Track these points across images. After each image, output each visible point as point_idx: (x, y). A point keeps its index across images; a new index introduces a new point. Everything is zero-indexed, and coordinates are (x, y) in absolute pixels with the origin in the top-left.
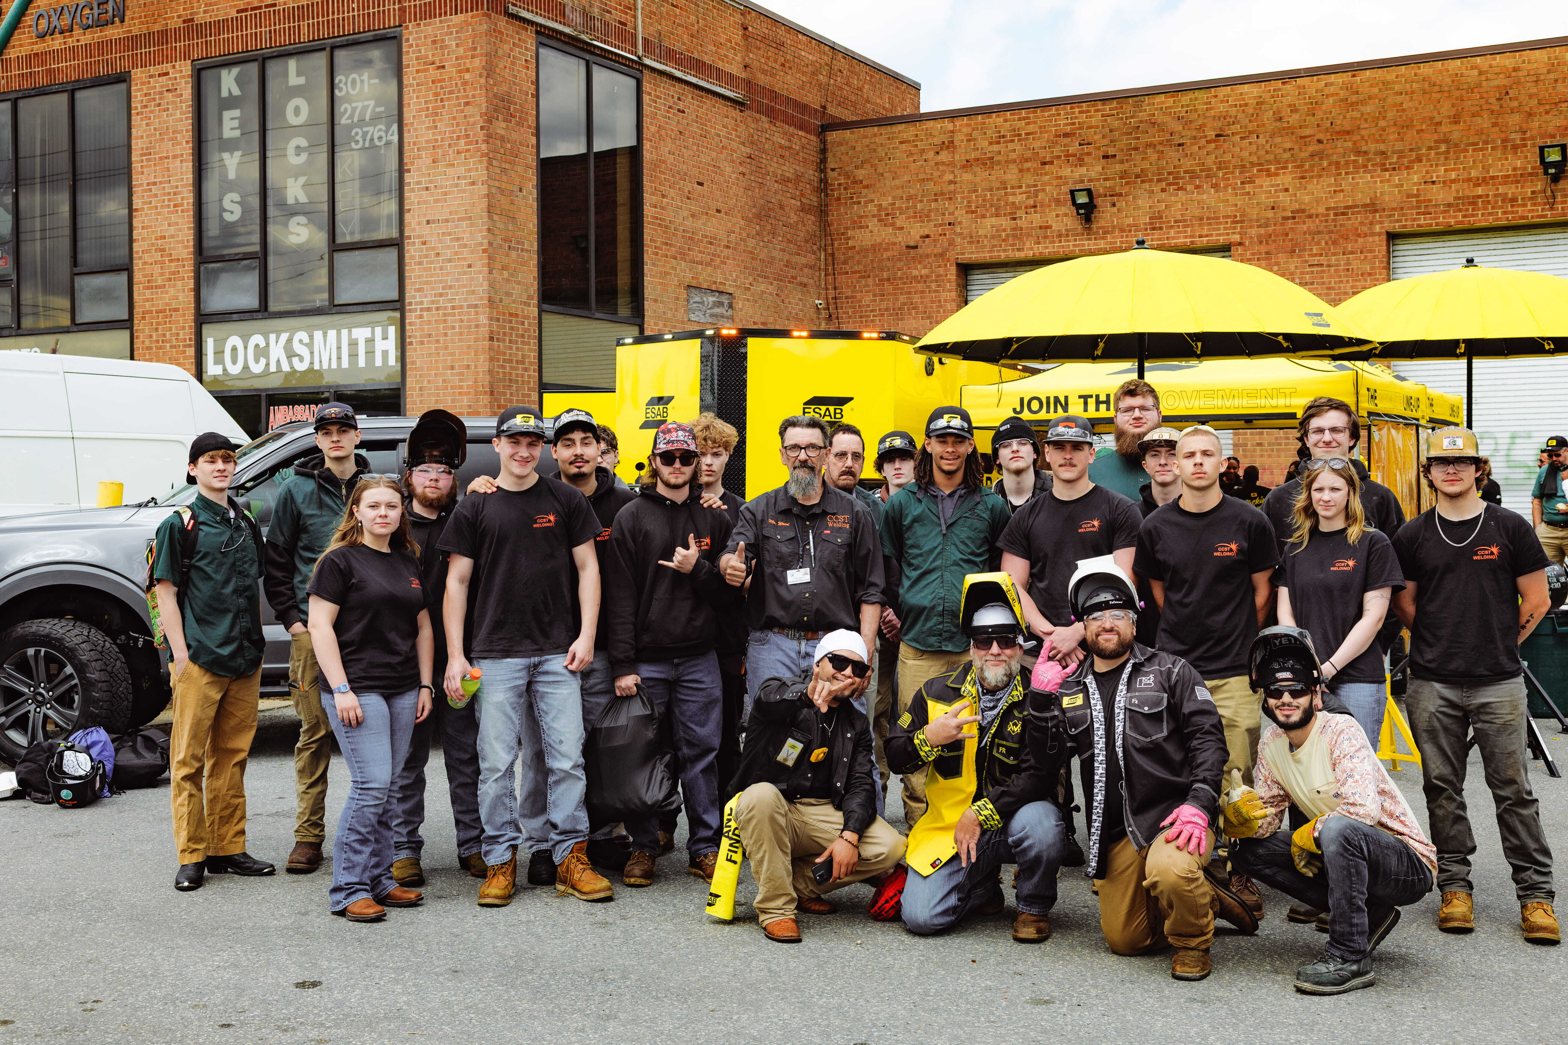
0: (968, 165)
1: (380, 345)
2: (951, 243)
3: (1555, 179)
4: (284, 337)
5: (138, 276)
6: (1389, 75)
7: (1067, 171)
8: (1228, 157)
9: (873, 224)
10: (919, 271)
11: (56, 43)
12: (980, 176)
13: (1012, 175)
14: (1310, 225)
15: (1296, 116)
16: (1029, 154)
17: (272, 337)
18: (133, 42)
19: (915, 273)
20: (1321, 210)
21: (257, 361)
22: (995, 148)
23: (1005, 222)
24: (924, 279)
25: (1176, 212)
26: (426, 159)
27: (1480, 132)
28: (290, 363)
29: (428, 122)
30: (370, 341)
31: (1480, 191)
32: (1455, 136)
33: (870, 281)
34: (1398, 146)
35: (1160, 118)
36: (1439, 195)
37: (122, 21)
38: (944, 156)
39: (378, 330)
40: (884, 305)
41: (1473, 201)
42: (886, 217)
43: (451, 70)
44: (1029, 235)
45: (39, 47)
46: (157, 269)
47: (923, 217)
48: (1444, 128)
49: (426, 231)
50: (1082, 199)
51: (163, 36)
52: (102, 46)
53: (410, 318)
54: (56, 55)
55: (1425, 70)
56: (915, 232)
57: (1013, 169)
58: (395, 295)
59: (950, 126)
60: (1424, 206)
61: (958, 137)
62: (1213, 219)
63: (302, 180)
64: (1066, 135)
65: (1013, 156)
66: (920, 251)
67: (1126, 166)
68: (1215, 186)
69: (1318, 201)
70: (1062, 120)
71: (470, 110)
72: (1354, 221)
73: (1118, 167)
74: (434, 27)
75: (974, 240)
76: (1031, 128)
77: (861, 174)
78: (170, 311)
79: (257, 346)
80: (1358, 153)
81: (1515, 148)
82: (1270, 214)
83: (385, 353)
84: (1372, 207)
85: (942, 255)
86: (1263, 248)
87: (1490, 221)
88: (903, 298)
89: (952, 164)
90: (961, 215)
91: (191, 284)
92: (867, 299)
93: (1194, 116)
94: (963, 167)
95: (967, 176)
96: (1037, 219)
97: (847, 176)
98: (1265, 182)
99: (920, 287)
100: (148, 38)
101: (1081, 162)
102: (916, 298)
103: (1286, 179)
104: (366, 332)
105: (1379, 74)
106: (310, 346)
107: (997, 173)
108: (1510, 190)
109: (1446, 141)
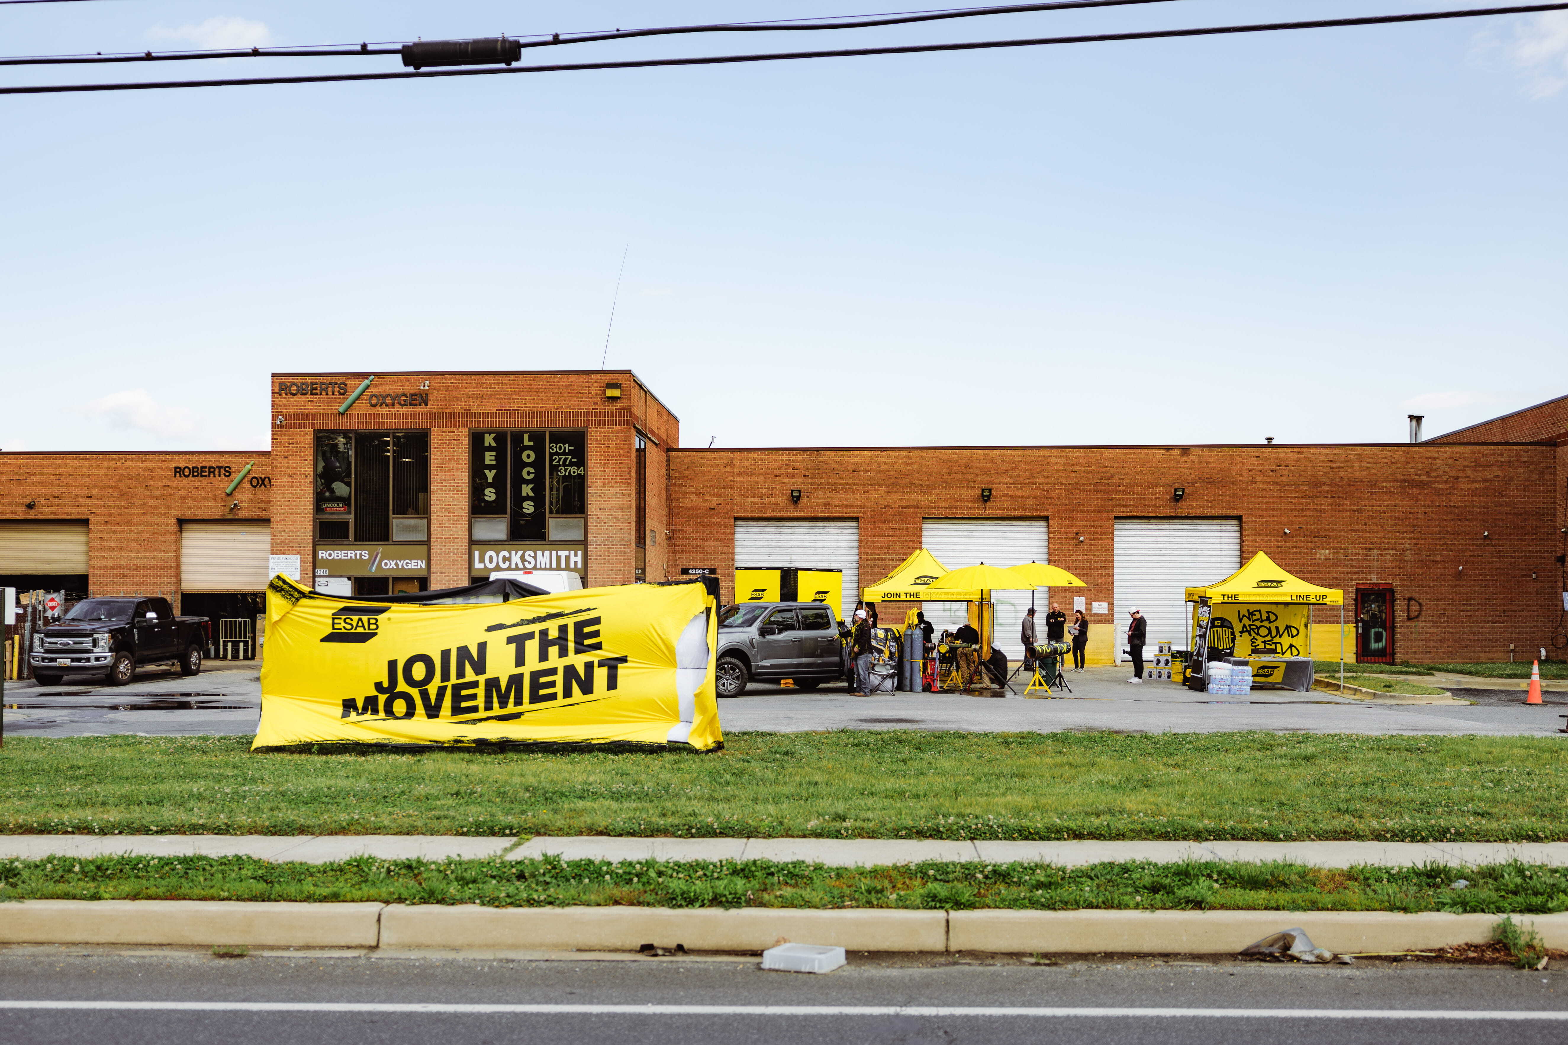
0: (740, 474)
1: (573, 559)
2: (732, 508)
3: (986, 501)
4: (520, 553)
5: (433, 521)
6: (924, 453)
7: (786, 481)
8: (858, 481)
9: (692, 496)
10: (716, 520)
11: (384, 410)
12: (746, 479)
13: (761, 480)
14: (891, 512)
15: (886, 467)
16: (769, 471)
17: (513, 553)
18: (433, 415)
19: (714, 520)
20: (896, 506)
21: (504, 562)
22: (753, 467)
23: (758, 501)
24: (719, 524)
25: (836, 502)
26: (599, 483)
27: (959, 480)
28: (524, 565)
29: (601, 468)
30: (568, 558)
31: (958, 503)
32: (949, 481)
33: (691, 523)
34: (927, 482)
35: (829, 461)
36: (943, 504)
37: (426, 405)
38: (728, 468)
39: (572, 553)
40: (698, 534)
41: (956, 507)
42: (699, 494)
43: (613, 447)
44: (769, 507)
45: (373, 410)
46: (446, 519)
47: (718, 495)
48: (944, 477)
49: (599, 513)
50: (796, 494)
51: (452, 415)
52: (412, 415)
53: (590, 548)
54: (383, 416)
55: (937, 452)
56: (714, 502)
57: (762, 477)
58: (582, 538)
59: (732, 455)
60: (937, 508)
61: (735, 461)
62: (851, 506)
63: (531, 486)
64: (786, 465)
65: (762, 471)
66: (716, 511)
67: (813, 480)
68: (852, 492)
69: (895, 502)
70: (785, 458)
71: (622, 466)
72: (910, 511)
73: (810, 481)
74: (605, 430)
75: (742, 507)
76: (770, 460)
77: (687, 473)
78: (451, 539)
79: (504, 556)
80: (911, 484)
81: (971, 487)
82: (875, 506)
83: (576, 563)
84: (917, 506)
85: (727, 513)
86: (873, 520)
87: (962, 515)
88: (707, 532)
89: (732, 472)
90: (736, 495)
91: (467, 527)
92: (689, 531)
93: (843, 462)
94: (738, 474)
95: (739, 479)
96: (773, 500)
97: (680, 473)
98: (874, 492)
99: (716, 527)
100: (443, 415)
101: (793, 477)
102: (714, 532)
103: (882, 492)
104: (567, 553)
105: (919, 452)
106: (535, 558)
107: (754, 479)
108: (970, 504)
109: (946, 483)
